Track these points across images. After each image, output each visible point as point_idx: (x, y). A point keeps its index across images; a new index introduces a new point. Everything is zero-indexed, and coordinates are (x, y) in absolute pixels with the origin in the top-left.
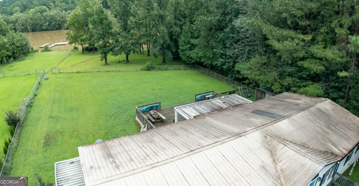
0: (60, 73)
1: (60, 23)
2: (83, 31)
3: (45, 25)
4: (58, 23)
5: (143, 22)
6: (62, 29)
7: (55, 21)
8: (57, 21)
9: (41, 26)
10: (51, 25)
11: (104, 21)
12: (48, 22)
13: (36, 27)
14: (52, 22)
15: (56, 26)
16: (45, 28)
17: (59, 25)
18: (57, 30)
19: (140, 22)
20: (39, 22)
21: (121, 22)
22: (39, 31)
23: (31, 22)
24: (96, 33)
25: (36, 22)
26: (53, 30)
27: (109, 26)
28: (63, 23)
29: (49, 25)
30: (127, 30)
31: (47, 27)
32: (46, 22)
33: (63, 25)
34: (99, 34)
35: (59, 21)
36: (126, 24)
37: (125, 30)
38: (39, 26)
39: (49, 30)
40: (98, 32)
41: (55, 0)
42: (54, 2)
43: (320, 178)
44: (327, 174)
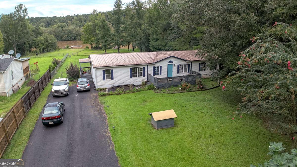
0: (77, 55)
1: (76, 35)
2: (92, 35)
3: (64, 36)
4: (74, 35)
5: (128, 27)
6: (76, 40)
7: (72, 34)
8: (73, 34)
9: (62, 37)
10: (69, 36)
11: (105, 26)
12: (67, 34)
13: (58, 38)
14: (70, 35)
15: (72, 38)
16: (64, 39)
17: (75, 37)
18: (73, 41)
19: (126, 27)
20: (60, 34)
21: (116, 28)
22: (60, 41)
23: (54, 34)
24: (101, 34)
25: (58, 34)
26: (70, 40)
27: (108, 30)
28: (77, 35)
29: (67, 37)
30: (119, 33)
31: (66, 38)
32: (65, 35)
33: (77, 37)
34: (102, 34)
35: (75, 34)
36: (118, 29)
37: (118, 33)
38: (60, 37)
39: (68, 40)
40: (101, 33)
41: (72, 19)
42: (71, 21)
43: (174, 64)
44: (181, 66)
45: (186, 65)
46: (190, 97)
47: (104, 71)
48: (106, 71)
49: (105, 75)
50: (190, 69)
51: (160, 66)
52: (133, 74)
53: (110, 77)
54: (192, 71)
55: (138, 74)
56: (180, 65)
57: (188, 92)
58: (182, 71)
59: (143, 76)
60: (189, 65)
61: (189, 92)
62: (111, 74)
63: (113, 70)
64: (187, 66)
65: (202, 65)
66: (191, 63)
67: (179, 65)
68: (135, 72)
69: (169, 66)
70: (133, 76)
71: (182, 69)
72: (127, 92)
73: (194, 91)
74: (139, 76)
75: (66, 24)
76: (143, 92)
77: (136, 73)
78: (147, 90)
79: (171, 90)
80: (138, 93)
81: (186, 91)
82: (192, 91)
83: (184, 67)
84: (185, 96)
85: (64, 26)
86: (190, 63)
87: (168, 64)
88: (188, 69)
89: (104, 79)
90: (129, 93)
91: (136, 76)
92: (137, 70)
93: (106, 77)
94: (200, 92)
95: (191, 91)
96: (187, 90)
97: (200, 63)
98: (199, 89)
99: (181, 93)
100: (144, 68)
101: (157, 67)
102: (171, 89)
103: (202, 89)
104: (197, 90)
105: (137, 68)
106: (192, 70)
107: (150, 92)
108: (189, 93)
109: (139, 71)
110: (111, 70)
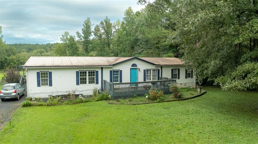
19: (94, 46)
27: (77, 49)
41: (51, 46)
42: (50, 48)
43: (139, 69)
44: (149, 72)
45: (155, 70)
46: (163, 109)
47: (38, 74)
48: (42, 74)
49: (40, 80)
50: (160, 76)
51: (120, 71)
52: (81, 80)
53: (48, 83)
54: (163, 78)
55: (89, 80)
56: (147, 71)
57: (158, 102)
58: (150, 78)
59: (96, 84)
60: (159, 70)
61: (160, 102)
62: (48, 78)
63: (51, 72)
64: (155, 72)
65: (175, 71)
66: (162, 67)
67: (145, 70)
68: (84, 77)
69: (133, 71)
70: (81, 82)
71: (150, 75)
72: (65, 103)
73: (168, 101)
74: (89, 83)
75: (45, 50)
76: (90, 103)
77: (86, 79)
78: (98, 101)
79: (133, 100)
80: (82, 104)
81: (156, 101)
82: (166, 101)
83: (153, 73)
84: (154, 107)
85: (43, 52)
86: (160, 69)
87: (131, 69)
88: (158, 75)
89: (39, 85)
90: (67, 104)
91: (86, 83)
92: (87, 74)
93: (42, 81)
94: (177, 102)
95: (164, 102)
96: (158, 99)
97: (172, 68)
98: (175, 99)
99: (148, 104)
100: (97, 72)
101: (116, 71)
102: (135, 99)
103: (179, 99)
104: (172, 100)
105: (87, 72)
106: (163, 76)
107: (101, 103)
108: (161, 104)
109: (89, 75)
110: (48, 72)
